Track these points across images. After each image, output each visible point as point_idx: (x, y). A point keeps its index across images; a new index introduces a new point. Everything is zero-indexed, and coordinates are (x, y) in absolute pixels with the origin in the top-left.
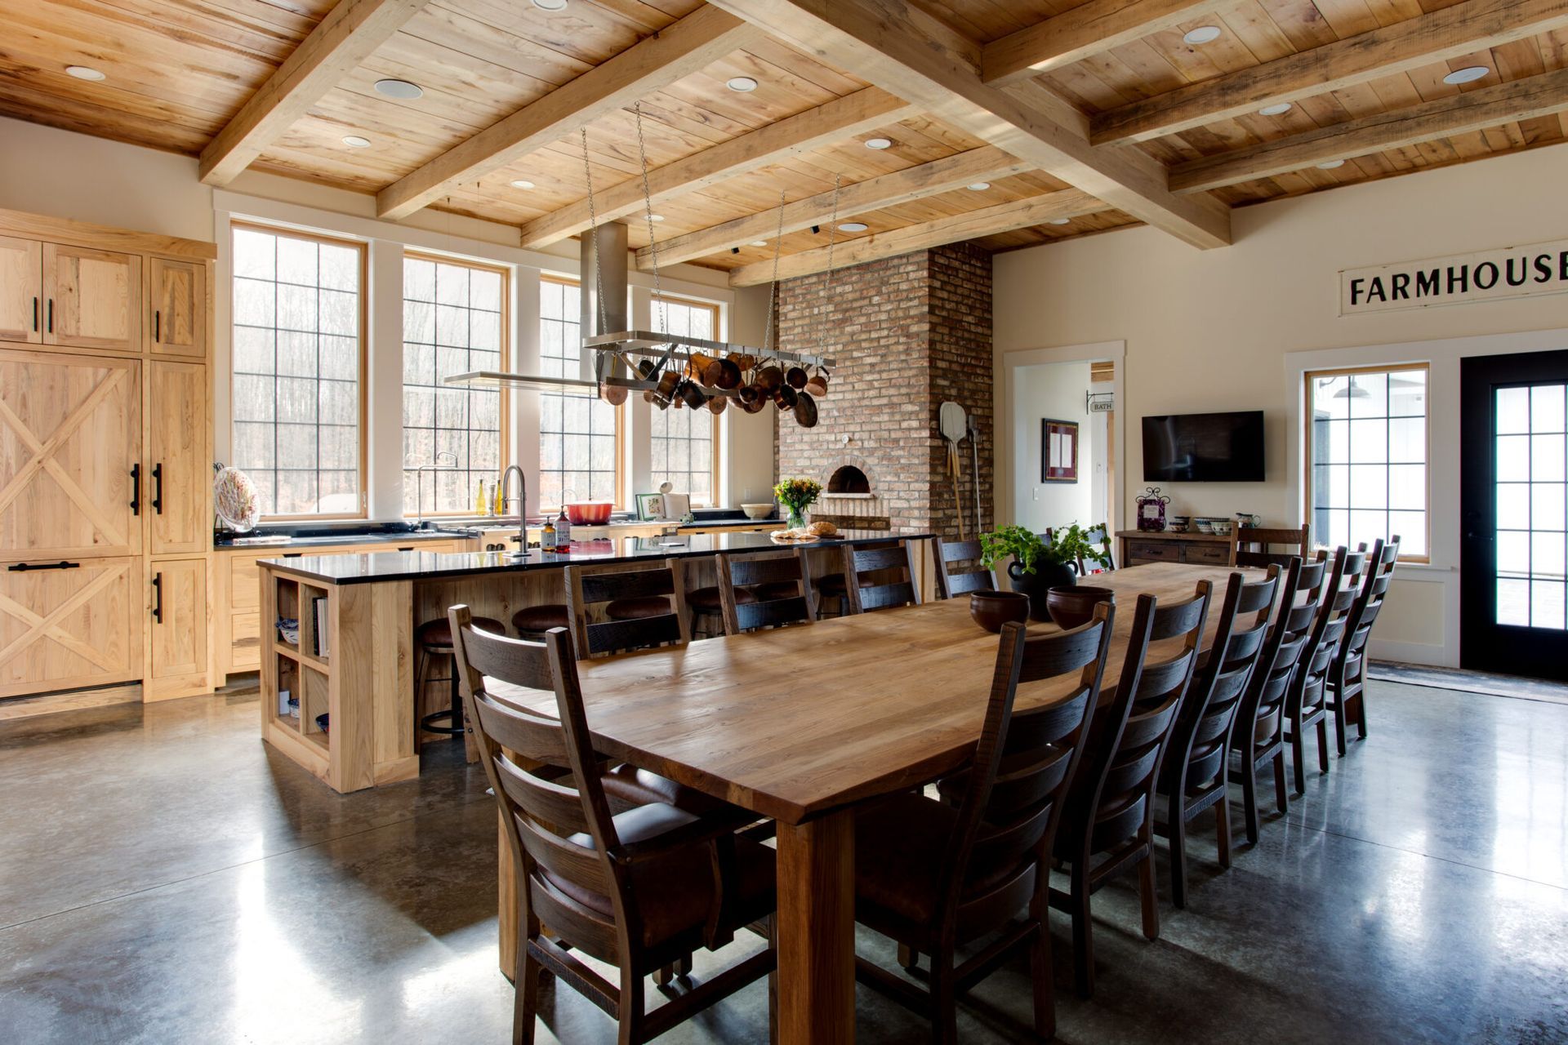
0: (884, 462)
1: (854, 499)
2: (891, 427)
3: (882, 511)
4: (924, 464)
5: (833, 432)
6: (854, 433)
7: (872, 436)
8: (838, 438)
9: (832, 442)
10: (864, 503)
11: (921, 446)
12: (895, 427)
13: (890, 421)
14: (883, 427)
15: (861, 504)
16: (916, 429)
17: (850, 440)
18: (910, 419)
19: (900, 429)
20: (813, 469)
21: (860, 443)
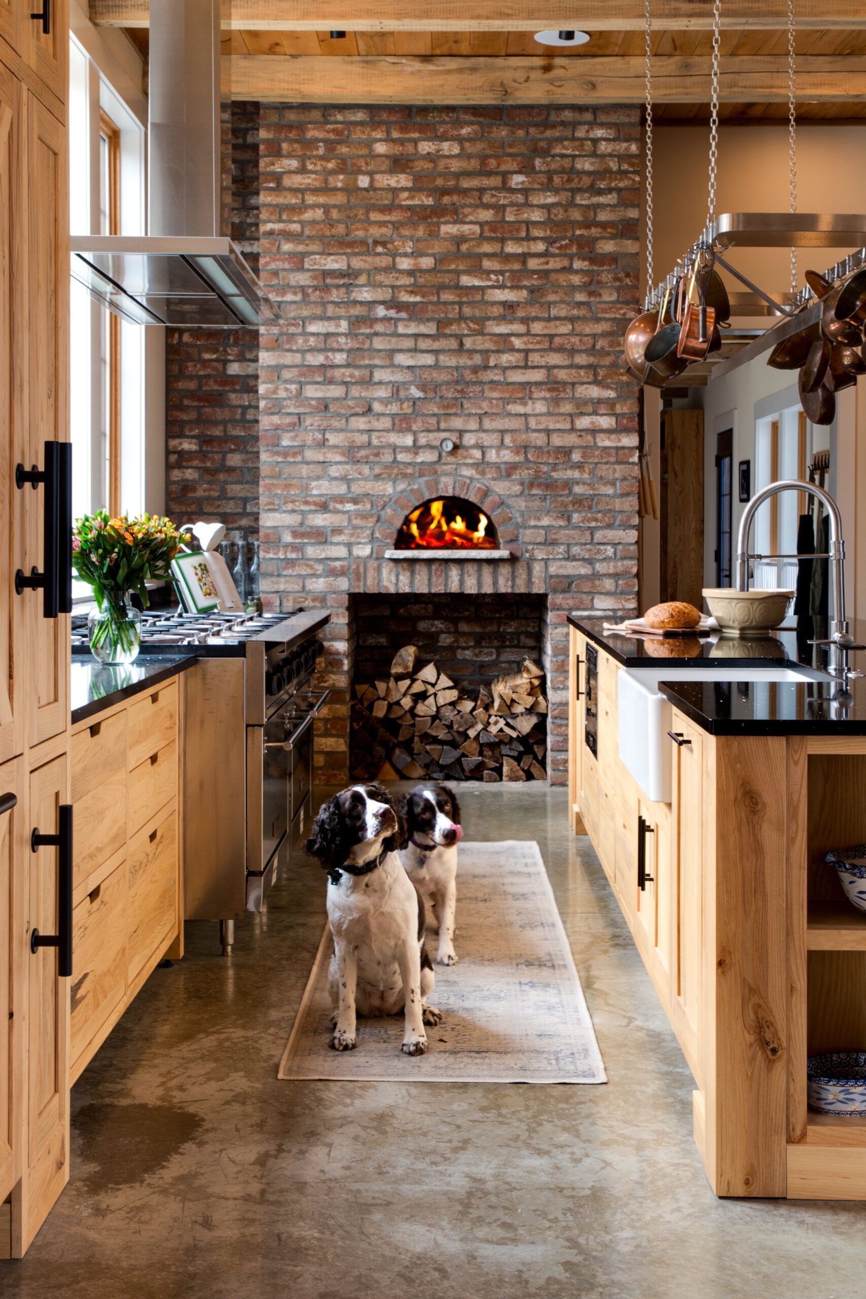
0: (535, 491)
1: (460, 562)
2: (551, 426)
3: (529, 582)
4: (628, 494)
5: (409, 429)
6: (461, 433)
7: (508, 440)
8: (422, 441)
9: (406, 449)
10: (487, 571)
11: (619, 462)
12: (558, 426)
13: (549, 414)
14: (533, 423)
15: (479, 572)
16: (609, 431)
17: (456, 447)
18: (595, 413)
19: (573, 429)
20: (355, 501)
21: (477, 454)
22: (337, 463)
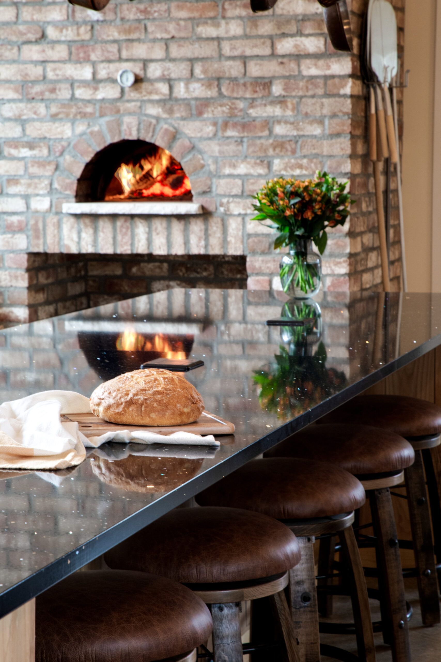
0: (230, 133)
1: (148, 217)
2: (248, 52)
3: (225, 242)
4: (338, 135)
5: (87, 60)
6: (145, 63)
7: (198, 70)
8: (102, 73)
9: (84, 83)
10: (177, 226)
11: (328, 95)
12: (257, 51)
13: (246, 36)
14: (227, 49)
15: (169, 229)
16: (316, 56)
17: (138, 80)
18: (300, 33)
19: (273, 55)
20: (31, 146)
21: (164, 88)
22: (10, 101)
